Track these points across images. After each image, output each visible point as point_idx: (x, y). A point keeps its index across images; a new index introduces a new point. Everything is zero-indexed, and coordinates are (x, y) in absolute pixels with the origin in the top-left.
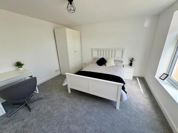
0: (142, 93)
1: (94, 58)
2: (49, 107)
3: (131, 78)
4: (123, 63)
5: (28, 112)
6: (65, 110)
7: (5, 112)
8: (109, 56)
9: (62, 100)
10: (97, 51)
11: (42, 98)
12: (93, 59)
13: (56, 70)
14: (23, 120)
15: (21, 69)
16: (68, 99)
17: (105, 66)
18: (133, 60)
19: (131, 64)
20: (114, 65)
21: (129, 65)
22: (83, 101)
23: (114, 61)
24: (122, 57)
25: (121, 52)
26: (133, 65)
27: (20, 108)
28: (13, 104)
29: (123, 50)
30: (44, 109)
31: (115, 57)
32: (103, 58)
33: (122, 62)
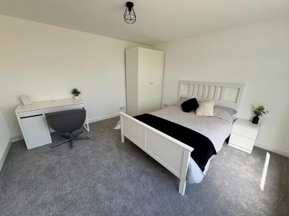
0: (259, 187)
1: (181, 98)
2: (90, 152)
3: (249, 149)
4: (237, 115)
5: (68, 149)
6: (103, 163)
7: (51, 142)
8: (208, 98)
9: (108, 149)
10: (187, 86)
11: (89, 139)
12: (179, 98)
13: (120, 108)
14: (60, 155)
15: (76, 97)
16: (116, 150)
17: (195, 113)
18: (262, 113)
19: (255, 121)
20: (212, 114)
21: (250, 121)
22: (134, 159)
23: (215, 107)
24: (236, 102)
25: (236, 91)
26: (259, 121)
27: (64, 143)
28: (62, 136)
29: (239, 89)
30: (84, 152)
31: (220, 100)
32: (194, 100)
33: (235, 112)
